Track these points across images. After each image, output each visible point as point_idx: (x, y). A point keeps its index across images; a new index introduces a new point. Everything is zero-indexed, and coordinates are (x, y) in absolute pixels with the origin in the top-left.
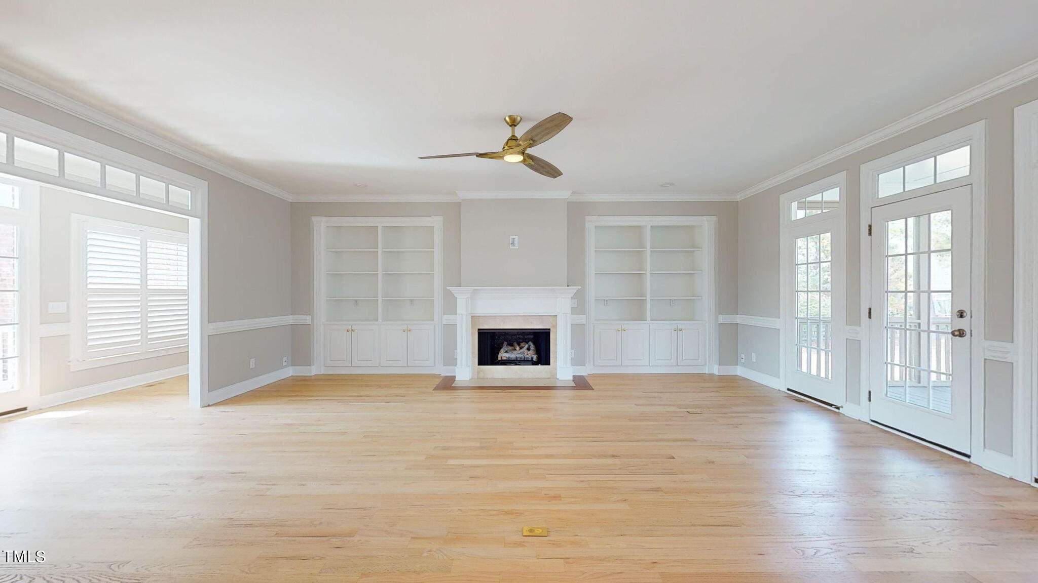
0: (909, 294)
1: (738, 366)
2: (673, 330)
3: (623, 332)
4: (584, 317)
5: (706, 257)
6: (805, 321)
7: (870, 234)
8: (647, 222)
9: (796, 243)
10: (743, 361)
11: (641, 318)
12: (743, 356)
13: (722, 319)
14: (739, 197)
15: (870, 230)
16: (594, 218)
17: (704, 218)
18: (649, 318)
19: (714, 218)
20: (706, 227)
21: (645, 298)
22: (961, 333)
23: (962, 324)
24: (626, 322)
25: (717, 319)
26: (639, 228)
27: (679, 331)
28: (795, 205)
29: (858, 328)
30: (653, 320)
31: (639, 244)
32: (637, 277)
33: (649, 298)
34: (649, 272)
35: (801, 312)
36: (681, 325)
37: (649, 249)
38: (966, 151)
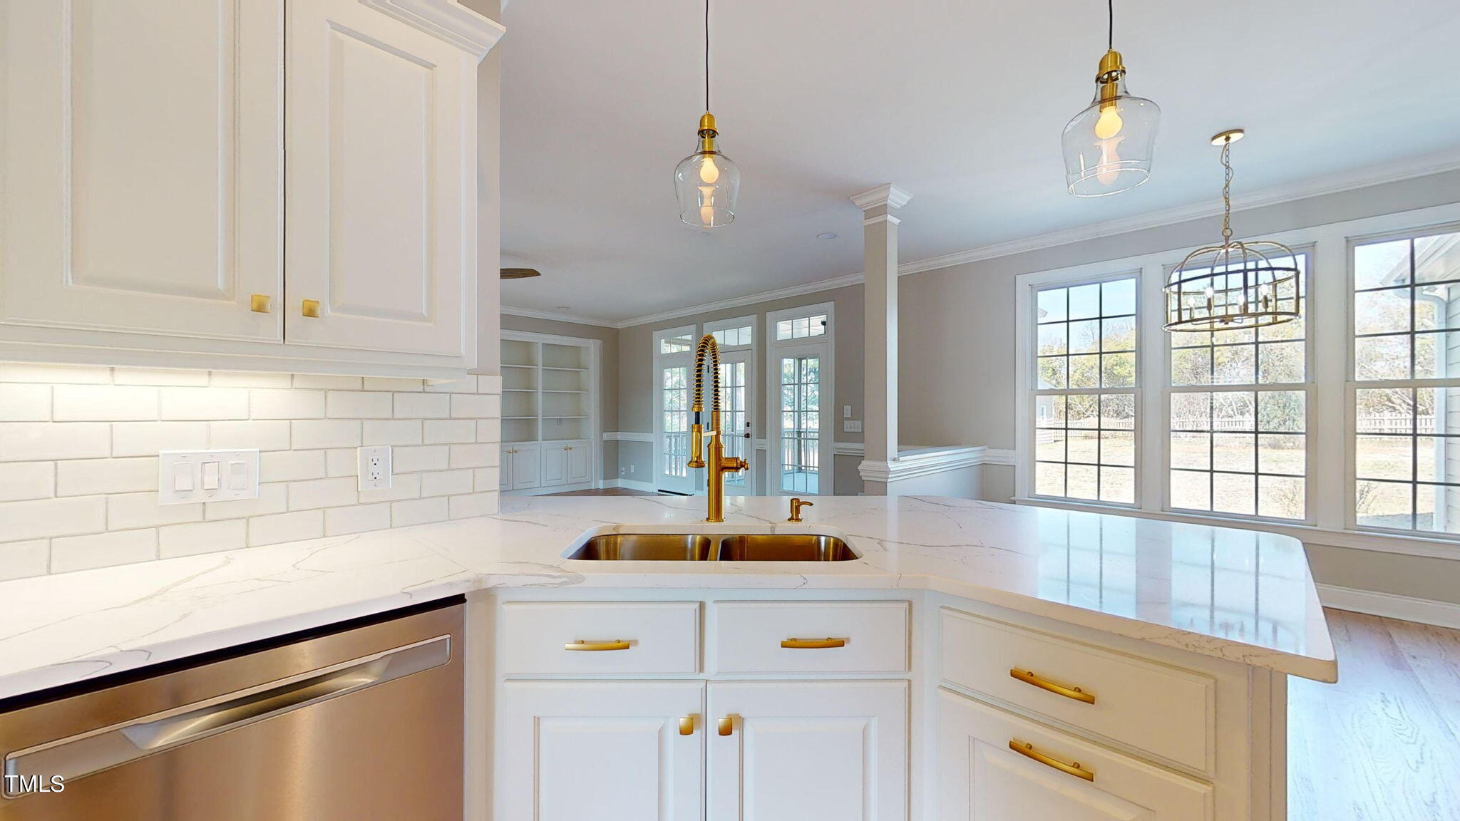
0: (727, 413)
1: (619, 479)
2: (562, 449)
3: (515, 453)
5: (592, 378)
6: (670, 435)
8: (539, 339)
9: (664, 373)
10: (623, 473)
11: (531, 437)
12: (623, 469)
13: (607, 436)
14: (620, 326)
17: (591, 341)
18: (540, 437)
19: (599, 342)
20: (592, 350)
21: (536, 417)
22: (748, 436)
23: (748, 430)
24: (518, 443)
25: (601, 436)
26: (527, 345)
27: (569, 450)
28: (663, 341)
30: (545, 440)
31: (530, 361)
32: (528, 396)
33: (540, 417)
34: (540, 390)
35: (668, 428)
36: (571, 443)
37: (540, 367)
38: (750, 328)
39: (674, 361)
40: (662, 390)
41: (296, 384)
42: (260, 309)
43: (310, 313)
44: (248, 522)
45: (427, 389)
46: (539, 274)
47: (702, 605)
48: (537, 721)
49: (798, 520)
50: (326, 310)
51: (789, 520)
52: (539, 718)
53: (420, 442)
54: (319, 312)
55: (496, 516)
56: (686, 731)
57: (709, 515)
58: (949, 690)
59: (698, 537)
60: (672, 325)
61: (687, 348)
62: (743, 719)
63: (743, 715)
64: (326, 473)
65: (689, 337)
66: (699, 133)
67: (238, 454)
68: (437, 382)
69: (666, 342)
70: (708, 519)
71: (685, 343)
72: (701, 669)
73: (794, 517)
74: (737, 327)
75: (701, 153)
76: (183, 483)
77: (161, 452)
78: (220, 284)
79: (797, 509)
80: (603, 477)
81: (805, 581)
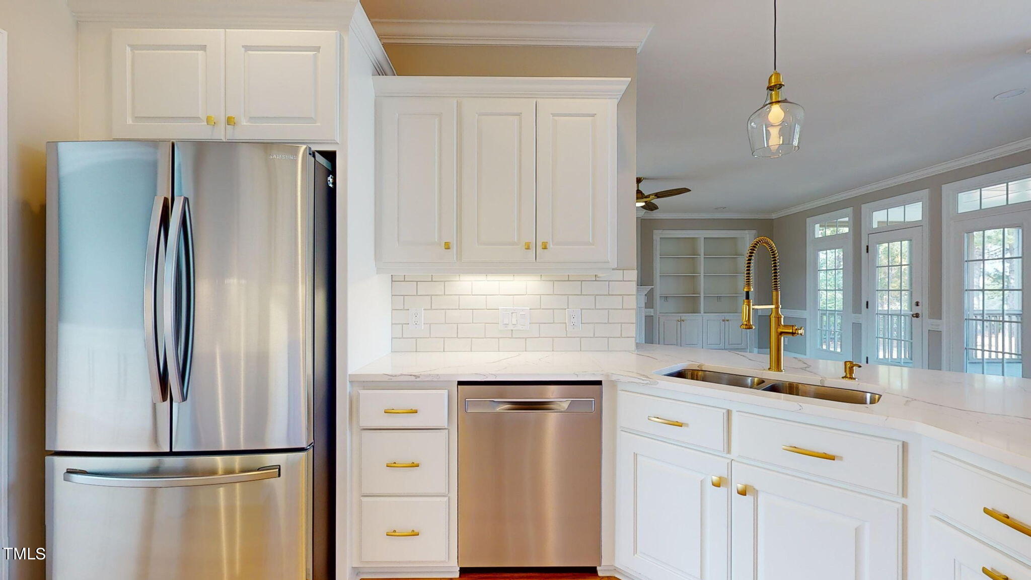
2: (721, 321)
3: (682, 322)
4: (652, 310)
6: (825, 312)
7: (867, 252)
8: (701, 234)
9: (818, 255)
11: (695, 310)
14: (774, 216)
15: (867, 249)
16: (660, 231)
17: (747, 232)
18: (702, 310)
19: (755, 231)
20: (747, 239)
21: (699, 295)
22: (917, 316)
23: (917, 310)
24: (685, 314)
26: (693, 240)
27: (726, 322)
28: (817, 226)
29: (860, 315)
30: (706, 313)
31: (695, 252)
32: (693, 279)
33: (702, 295)
34: (702, 275)
35: (822, 305)
36: (728, 316)
37: (702, 256)
38: (919, 205)
39: (829, 243)
40: (816, 270)
41: (543, 278)
42: (528, 248)
43: (545, 248)
44: (526, 340)
45: (597, 279)
46: (690, 191)
47: (729, 412)
48: (635, 455)
49: (851, 378)
50: (551, 246)
51: (843, 378)
52: (636, 454)
53: (593, 307)
54: (548, 247)
55: (633, 352)
56: (717, 485)
57: (770, 366)
58: (940, 519)
59: (756, 379)
60: (827, 210)
61: (846, 230)
62: (757, 491)
63: (757, 488)
64: (554, 321)
65: (846, 219)
66: (768, 88)
67: (523, 310)
68: (602, 275)
69: (820, 226)
70: (769, 369)
71: (843, 225)
72: (729, 452)
73: (848, 376)
74: (904, 204)
75: (770, 103)
76: (506, 322)
77: (500, 308)
78: (516, 240)
79: (851, 369)
80: (757, 346)
81: (800, 408)
